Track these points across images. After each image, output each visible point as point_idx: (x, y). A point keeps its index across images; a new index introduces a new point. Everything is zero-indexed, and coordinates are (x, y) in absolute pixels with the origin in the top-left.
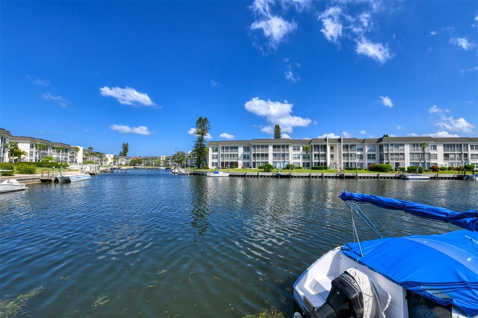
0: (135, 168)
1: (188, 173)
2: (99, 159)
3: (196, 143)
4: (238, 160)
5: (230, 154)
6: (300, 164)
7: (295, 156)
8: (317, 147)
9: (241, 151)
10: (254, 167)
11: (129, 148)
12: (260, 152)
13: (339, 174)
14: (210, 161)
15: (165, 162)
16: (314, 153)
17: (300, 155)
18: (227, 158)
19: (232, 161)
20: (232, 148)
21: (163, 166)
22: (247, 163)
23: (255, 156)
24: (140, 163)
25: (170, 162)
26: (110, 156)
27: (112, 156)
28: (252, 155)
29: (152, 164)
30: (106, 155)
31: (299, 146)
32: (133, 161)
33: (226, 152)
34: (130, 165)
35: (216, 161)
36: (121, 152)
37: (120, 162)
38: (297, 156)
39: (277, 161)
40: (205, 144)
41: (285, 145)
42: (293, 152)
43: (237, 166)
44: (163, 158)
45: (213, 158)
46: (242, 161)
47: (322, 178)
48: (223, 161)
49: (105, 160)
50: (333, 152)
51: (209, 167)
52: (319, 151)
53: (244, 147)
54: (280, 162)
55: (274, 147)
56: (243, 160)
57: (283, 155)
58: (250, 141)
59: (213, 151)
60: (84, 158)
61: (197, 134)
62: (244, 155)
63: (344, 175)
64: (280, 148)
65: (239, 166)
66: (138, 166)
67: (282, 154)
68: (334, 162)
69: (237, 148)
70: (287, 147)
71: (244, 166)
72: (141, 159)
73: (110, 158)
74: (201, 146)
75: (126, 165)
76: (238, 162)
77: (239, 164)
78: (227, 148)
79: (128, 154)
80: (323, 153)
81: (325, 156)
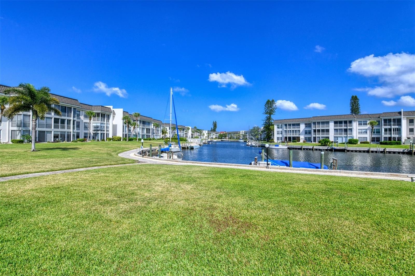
0: (222, 141)
1: (257, 145)
2: (199, 134)
3: (265, 121)
4: (300, 135)
5: (292, 130)
6: (367, 139)
7: (361, 131)
8: (387, 121)
9: (302, 127)
10: (315, 141)
11: (217, 125)
12: (321, 128)
13: (408, 149)
14: (276, 136)
15: (244, 136)
16: (383, 127)
17: (367, 129)
18: (289, 133)
19: (295, 136)
20: (294, 125)
21: (242, 139)
22: (309, 138)
23: (316, 132)
24: (225, 137)
25: (248, 136)
26: (205, 132)
27: (207, 132)
28: (313, 130)
29: (234, 138)
30: (203, 131)
31: (366, 121)
32: (220, 135)
33: (289, 128)
34: (218, 138)
35: (280, 136)
36: (212, 128)
37: (212, 136)
38: (363, 131)
39: (338, 136)
40: (272, 121)
41: (347, 121)
42: (358, 126)
43: (299, 140)
44: (242, 132)
45: (278, 133)
46: (303, 136)
47: (384, 153)
48: (286, 136)
49: (203, 135)
50: (413, 125)
51: (275, 141)
52: (390, 125)
53: (305, 124)
54: (342, 137)
55: (336, 123)
56: (305, 135)
57: (346, 130)
58: (311, 118)
59: (278, 128)
60: (191, 134)
61: (265, 114)
62: (305, 131)
63: (412, 150)
64: (342, 124)
65: (300, 140)
66: (224, 139)
67: (344, 129)
68: (413, 137)
69: (299, 125)
70: (351, 122)
71: (306, 141)
72: (226, 134)
73: (205, 133)
74: (269, 123)
75: (216, 138)
76: (299, 137)
77: (300, 139)
78: (290, 125)
79: (217, 130)
80: (397, 127)
81: (399, 131)
